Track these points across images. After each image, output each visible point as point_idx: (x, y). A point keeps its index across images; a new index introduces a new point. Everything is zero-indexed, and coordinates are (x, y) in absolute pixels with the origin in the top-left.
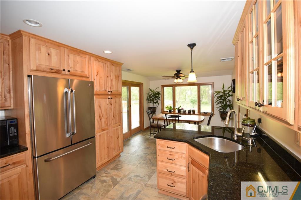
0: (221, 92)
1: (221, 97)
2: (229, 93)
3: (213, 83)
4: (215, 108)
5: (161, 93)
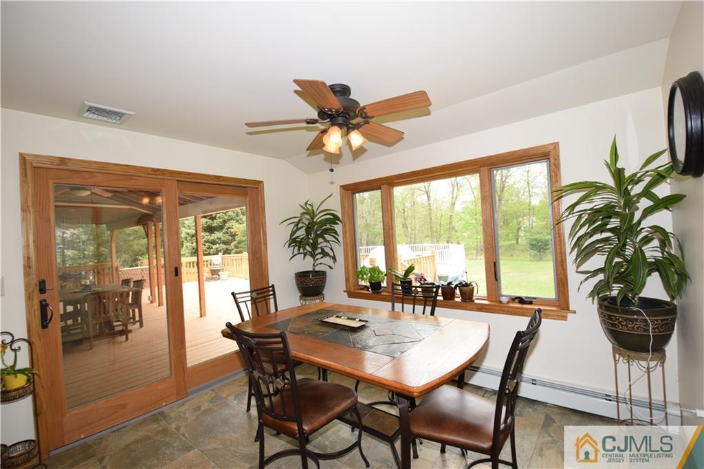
1: (607, 212)
2: (655, 190)
3: (556, 145)
4: (574, 278)
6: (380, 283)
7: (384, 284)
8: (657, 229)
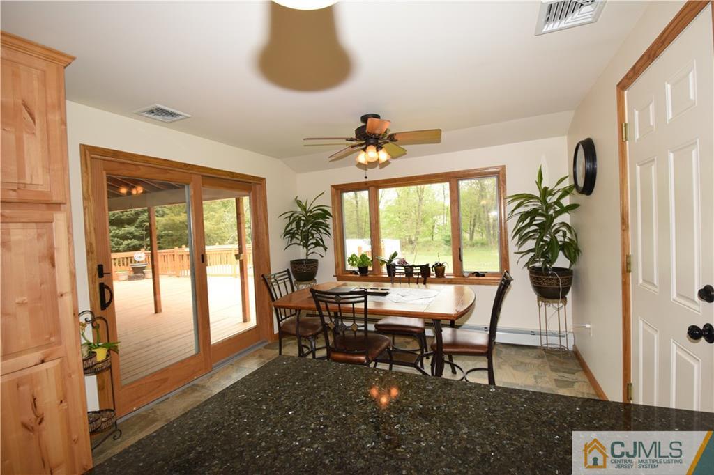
0: (535, 197)
3: (503, 167)
5: (331, 213)
6: (367, 268)
7: (370, 269)
8: (564, 224)
